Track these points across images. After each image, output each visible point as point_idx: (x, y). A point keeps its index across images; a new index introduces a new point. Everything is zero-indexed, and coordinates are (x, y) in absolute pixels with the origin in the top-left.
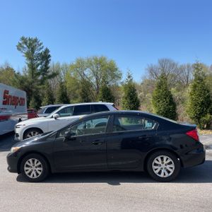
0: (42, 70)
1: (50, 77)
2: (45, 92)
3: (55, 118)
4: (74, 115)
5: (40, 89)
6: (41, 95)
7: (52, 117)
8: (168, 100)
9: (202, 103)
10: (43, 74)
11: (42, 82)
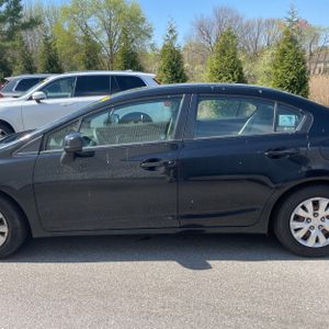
0: (9, 12)
1: (26, 26)
2: (17, 54)
3: (38, 101)
4: (76, 95)
5: (7, 48)
6: (9, 59)
7: (31, 98)
8: (236, 76)
9: (293, 83)
10: (12, 21)
11: (10, 36)
